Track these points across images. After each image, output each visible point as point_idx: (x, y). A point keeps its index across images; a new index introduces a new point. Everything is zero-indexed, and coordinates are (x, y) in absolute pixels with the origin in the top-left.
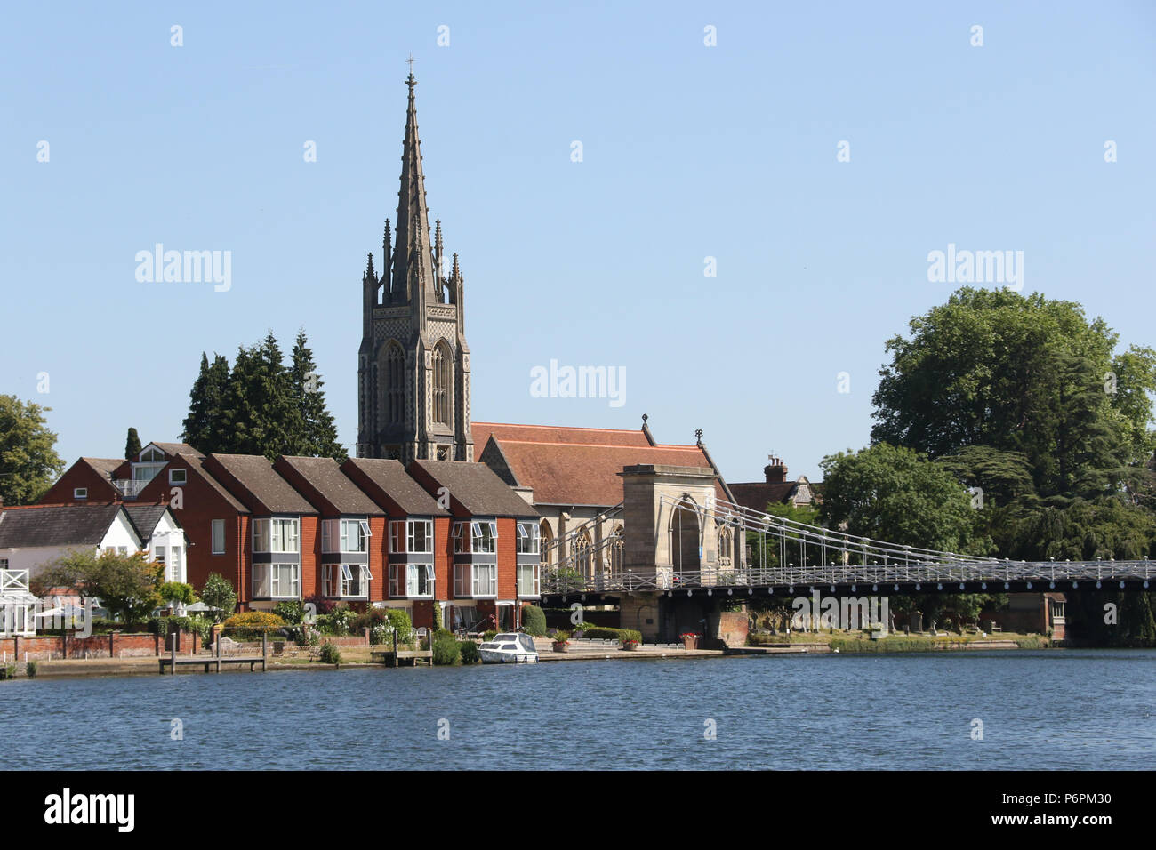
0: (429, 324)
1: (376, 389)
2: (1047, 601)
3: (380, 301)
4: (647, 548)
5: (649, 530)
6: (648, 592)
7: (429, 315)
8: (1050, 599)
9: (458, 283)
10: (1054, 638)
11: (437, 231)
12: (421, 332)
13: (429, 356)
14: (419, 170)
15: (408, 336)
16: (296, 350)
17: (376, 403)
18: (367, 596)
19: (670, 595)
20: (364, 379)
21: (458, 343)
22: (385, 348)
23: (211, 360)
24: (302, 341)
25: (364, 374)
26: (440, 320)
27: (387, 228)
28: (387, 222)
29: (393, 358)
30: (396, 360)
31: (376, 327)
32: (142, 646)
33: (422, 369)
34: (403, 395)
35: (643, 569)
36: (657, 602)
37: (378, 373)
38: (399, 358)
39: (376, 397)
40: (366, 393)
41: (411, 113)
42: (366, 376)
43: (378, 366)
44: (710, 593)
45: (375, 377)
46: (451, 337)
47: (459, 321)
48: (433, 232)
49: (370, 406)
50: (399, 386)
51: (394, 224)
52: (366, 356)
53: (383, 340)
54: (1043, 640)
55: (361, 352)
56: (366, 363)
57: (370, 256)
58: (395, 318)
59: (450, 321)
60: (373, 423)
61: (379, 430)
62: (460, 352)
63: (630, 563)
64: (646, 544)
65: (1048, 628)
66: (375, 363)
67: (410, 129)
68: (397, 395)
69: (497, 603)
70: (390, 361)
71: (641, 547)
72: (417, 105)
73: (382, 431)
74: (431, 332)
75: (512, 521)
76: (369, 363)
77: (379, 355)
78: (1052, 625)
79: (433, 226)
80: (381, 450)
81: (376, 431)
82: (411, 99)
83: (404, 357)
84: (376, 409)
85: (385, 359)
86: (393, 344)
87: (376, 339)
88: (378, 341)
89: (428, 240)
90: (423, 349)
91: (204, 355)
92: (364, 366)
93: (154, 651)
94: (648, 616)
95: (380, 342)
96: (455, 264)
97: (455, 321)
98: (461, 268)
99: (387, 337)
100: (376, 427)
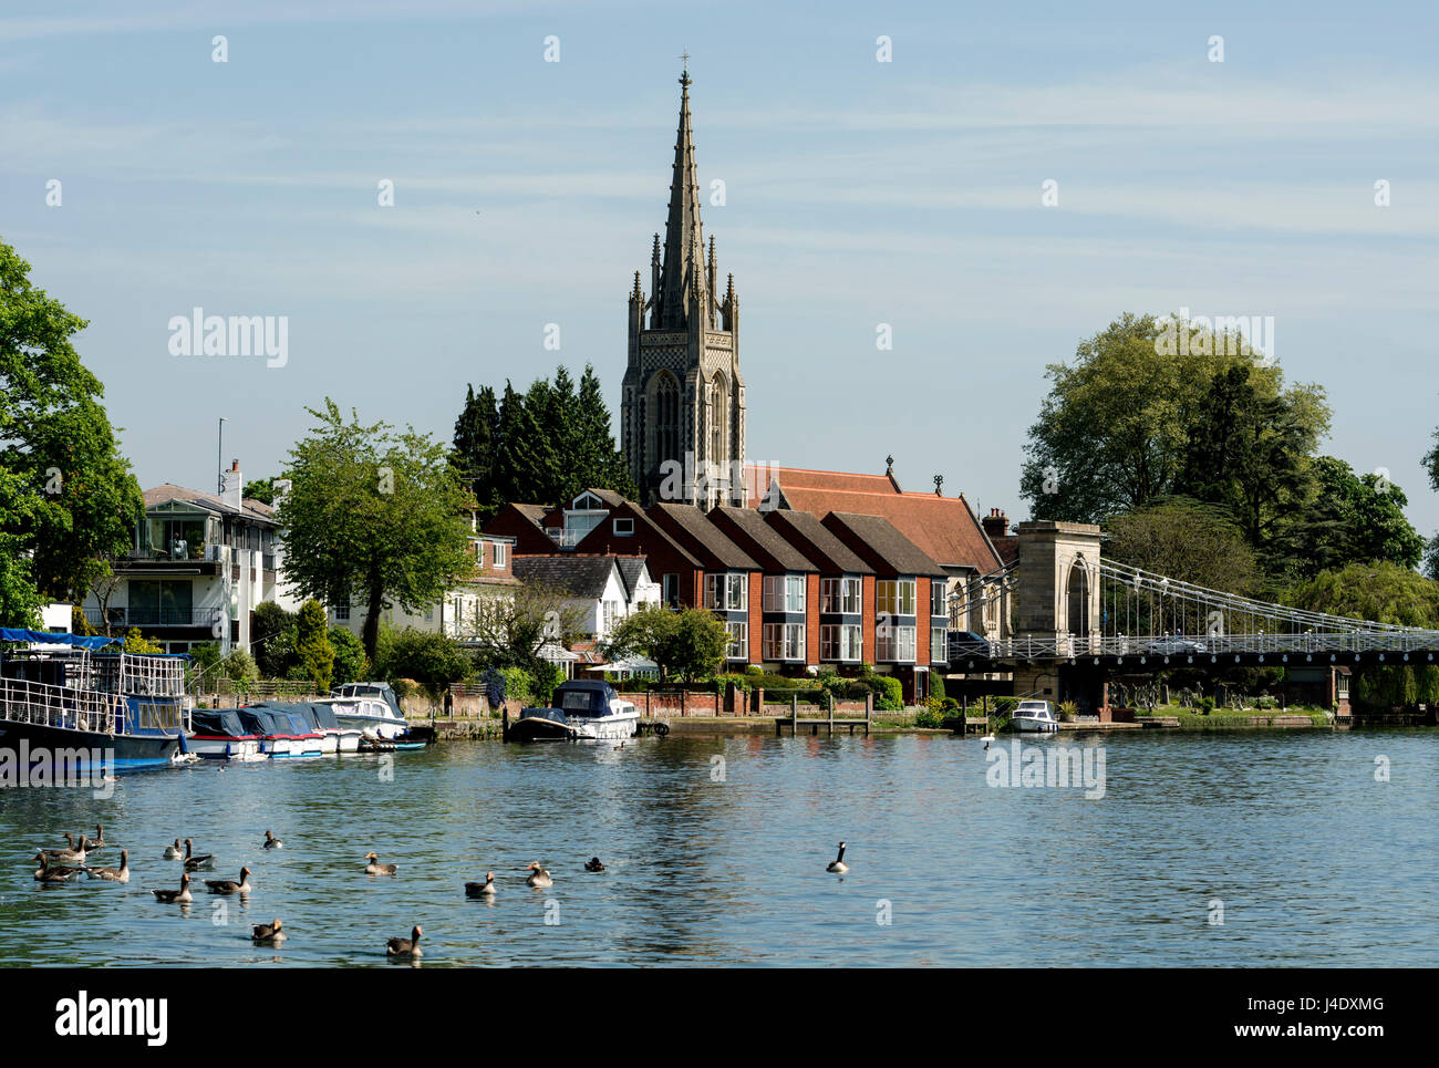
0: (707, 352)
1: (643, 425)
2: (1334, 672)
3: (647, 327)
4: (1045, 612)
5: (1048, 593)
6: (1047, 661)
7: (707, 343)
8: (1336, 671)
9: (734, 307)
10: (1340, 714)
11: (711, 249)
12: (701, 362)
13: (709, 388)
14: (693, 178)
15: (684, 366)
16: (583, 379)
17: (643, 441)
18: (804, 659)
19: (1074, 663)
20: (630, 414)
21: (734, 376)
22: (654, 380)
23: (477, 392)
24: (589, 372)
25: (630, 407)
26: (718, 349)
27: (656, 243)
28: (657, 237)
29: (663, 391)
30: (667, 394)
31: (643, 355)
32: (705, 706)
33: (703, 404)
34: (676, 432)
35: (1041, 634)
36: (1057, 670)
37: (646, 408)
38: (671, 391)
39: (643, 433)
40: (632, 429)
41: (684, 115)
42: (632, 411)
43: (646, 400)
44: (1096, 662)
45: (643, 411)
46: (727, 369)
47: (733, 350)
48: (707, 248)
49: (636, 445)
50: (672, 422)
51: (663, 240)
52: (633, 388)
53: (653, 370)
54: (1330, 715)
55: (625, 382)
56: (633, 397)
57: (637, 274)
58: (668, 346)
59: (726, 350)
60: (639, 464)
61: (646, 472)
62: (736, 385)
63: (1025, 627)
64: (1044, 607)
65: (1334, 703)
66: (642, 396)
67: (682, 132)
68: (668, 433)
69: (916, 669)
70: (659, 394)
71: (1039, 611)
72: (690, 106)
73: (650, 473)
74: (710, 362)
75: (927, 580)
76: (636, 396)
77: (647, 387)
78: (1338, 700)
79: (708, 242)
80: (649, 495)
81: (642, 473)
82: (684, 99)
83: (679, 390)
84: (643, 448)
85: (654, 392)
86: (665, 374)
87: (643, 368)
88: (647, 371)
89: (701, 258)
90: (703, 381)
91: (470, 385)
92: (630, 399)
93: (714, 711)
94: (1047, 686)
95: (649, 372)
96: (730, 286)
97: (731, 351)
98: (736, 291)
99: (659, 367)
100: (642, 468)
